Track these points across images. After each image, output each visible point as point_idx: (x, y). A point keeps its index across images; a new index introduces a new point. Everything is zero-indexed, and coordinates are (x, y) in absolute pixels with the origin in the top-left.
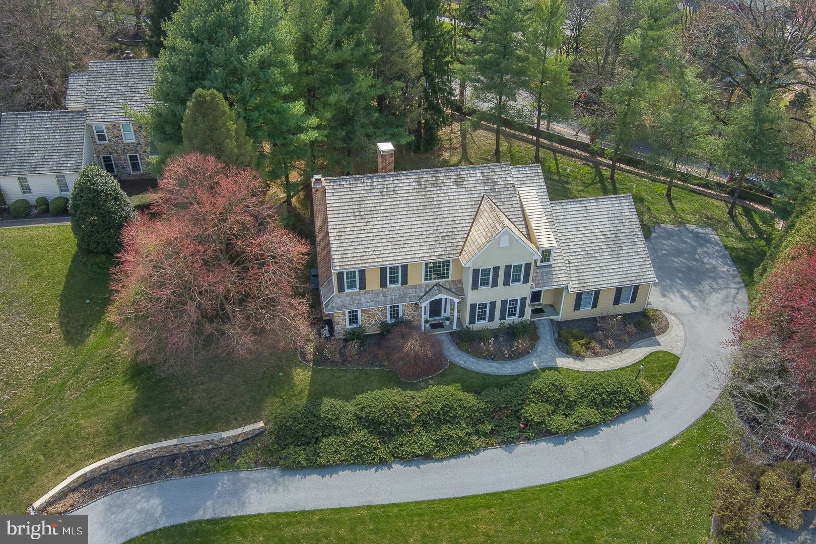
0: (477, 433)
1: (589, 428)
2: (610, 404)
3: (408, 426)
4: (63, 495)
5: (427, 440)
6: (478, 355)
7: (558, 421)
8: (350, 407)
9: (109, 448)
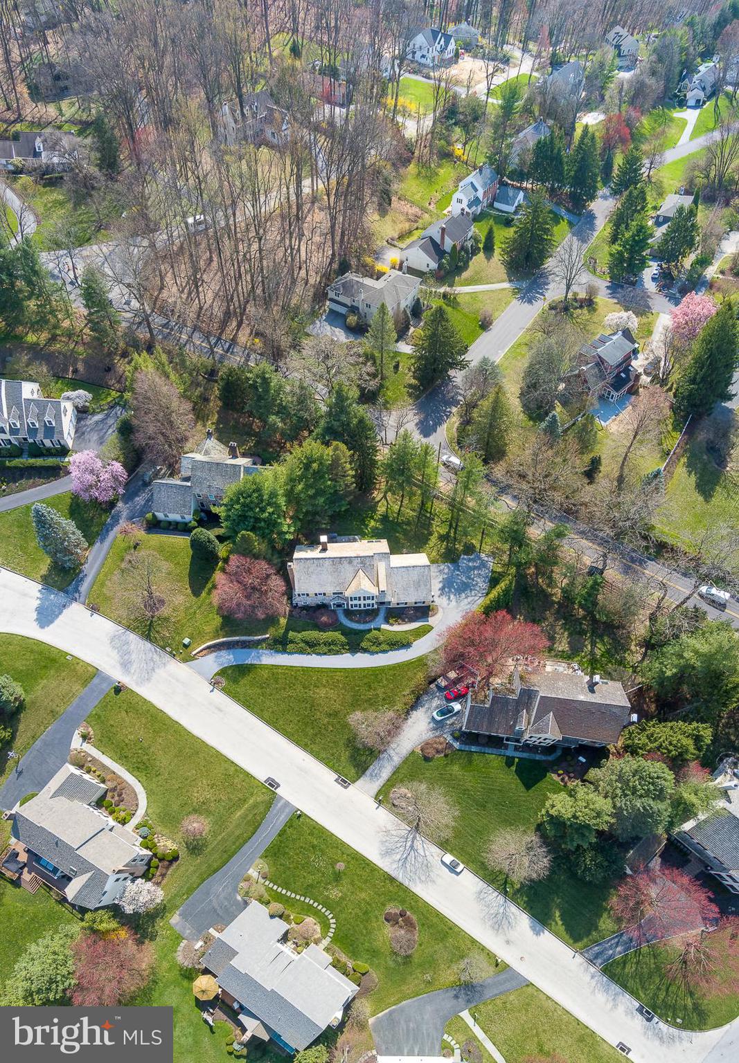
0: (344, 649)
1: (384, 651)
2: (395, 645)
3: (319, 645)
4: (201, 651)
5: (325, 649)
6: (351, 620)
7: (374, 648)
8: (300, 635)
9: (214, 638)
